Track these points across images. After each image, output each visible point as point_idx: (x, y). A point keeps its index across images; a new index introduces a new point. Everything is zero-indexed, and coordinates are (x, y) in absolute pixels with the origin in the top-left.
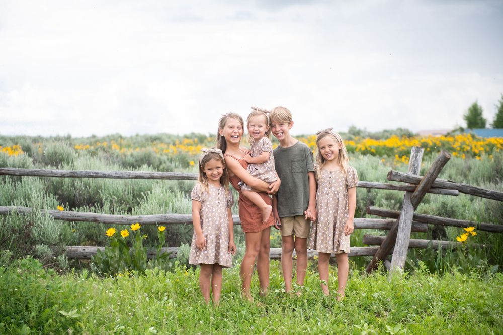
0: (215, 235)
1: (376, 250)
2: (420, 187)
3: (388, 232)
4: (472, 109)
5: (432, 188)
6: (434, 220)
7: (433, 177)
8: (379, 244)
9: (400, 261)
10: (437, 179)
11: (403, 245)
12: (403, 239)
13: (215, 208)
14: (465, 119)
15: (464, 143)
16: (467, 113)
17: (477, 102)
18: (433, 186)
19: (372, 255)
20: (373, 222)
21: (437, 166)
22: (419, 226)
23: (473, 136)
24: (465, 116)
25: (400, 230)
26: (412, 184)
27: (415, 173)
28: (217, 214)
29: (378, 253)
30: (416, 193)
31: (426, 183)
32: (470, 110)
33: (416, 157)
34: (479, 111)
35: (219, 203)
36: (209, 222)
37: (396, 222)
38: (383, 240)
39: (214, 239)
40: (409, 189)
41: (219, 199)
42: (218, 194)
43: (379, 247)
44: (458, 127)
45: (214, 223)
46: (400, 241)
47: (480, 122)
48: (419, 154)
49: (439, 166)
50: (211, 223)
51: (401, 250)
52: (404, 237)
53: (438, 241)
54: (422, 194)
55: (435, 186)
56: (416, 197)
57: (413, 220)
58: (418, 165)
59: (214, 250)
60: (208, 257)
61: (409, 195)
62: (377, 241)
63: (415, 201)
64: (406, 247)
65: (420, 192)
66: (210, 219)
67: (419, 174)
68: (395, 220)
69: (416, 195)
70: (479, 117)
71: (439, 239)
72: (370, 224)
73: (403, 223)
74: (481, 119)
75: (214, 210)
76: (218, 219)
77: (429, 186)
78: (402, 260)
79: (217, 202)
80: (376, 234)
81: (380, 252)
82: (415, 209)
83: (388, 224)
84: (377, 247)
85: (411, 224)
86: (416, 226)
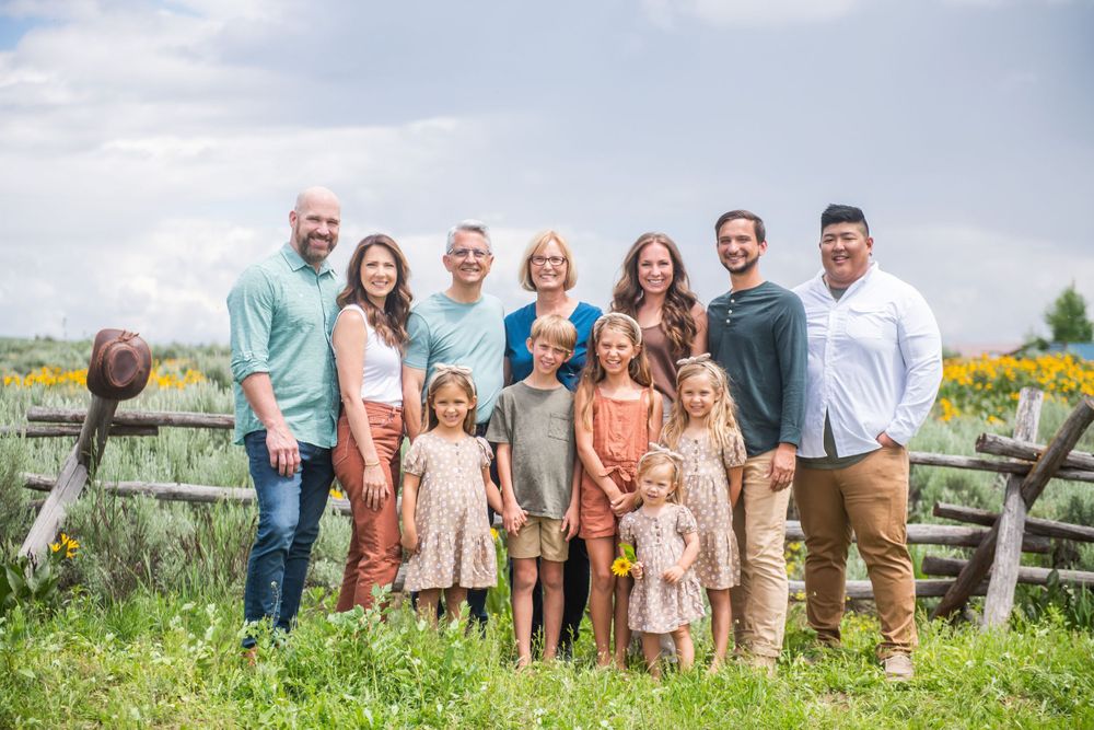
0: (455, 533)
1: (947, 586)
2: (1039, 466)
3: (974, 550)
4: (1064, 301)
5: (1063, 468)
6: (1063, 530)
7: (1066, 447)
8: (955, 574)
9: (1002, 608)
10: (1073, 452)
11: (1006, 578)
12: (1006, 565)
13: (452, 482)
14: (1049, 323)
15: (1060, 374)
16: (1053, 310)
17: (1073, 286)
18: (1064, 464)
19: (939, 596)
20: (944, 531)
21: (1075, 427)
22: (1032, 541)
23: (1076, 360)
24: (1048, 315)
25: (1000, 549)
26: (1024, 459)
27: (1028, 438)
28: (456, 494)
29: (952, 592)
30: (1031, 478)
31: (1052, 458)
32: (1059, 303)
33: (1030, 409)
34: (1078, 307)
35: (460, 471)
36: (442, 510)
37: (990, 532)
38: (963, 566)
39: (453, 539)
40: (1019, 470)
41: (459, 463)
42: (457, 454)
43: (954, 579)
44: (1034, 339)
45: (451, 509)
46: (1001, 569)
47: (1080, 329)
48: (1034, 403)
49: (1078, 426)
50: (446, 511)
51: (1004, 588)
52: (1009, 564)
53: (1069, 572)
54: (1044, 479)
55: (1068, 464)
56: (1031, 485)
57: (1025, 529)
58: (1033, 423)
59: (452, 560)
60: (442, 575)
61: (1017, 480)
62: (951, 569)
63: (1030, 492)
64: (1011, 582)
65: (1040, 475)
66: (444, 504)
67: (1034, 440)
68: (986, 529)
69: (1032, 481)
70: (1079, 319)
71: (1069, 568)
72: (937, 534)
73: (1005, 534)
74: (1084, 322)
75: (451, 486)
76: (460, 502)
77: (1057, 464)
78: (1005, 607)
79: (456, 470)
80: (946, 554)
81: (956, 590)
82: (1028, 507)
83: (973, 536)
84: (947, 579)
85: (1021, 539)
86: (1027, 540)
